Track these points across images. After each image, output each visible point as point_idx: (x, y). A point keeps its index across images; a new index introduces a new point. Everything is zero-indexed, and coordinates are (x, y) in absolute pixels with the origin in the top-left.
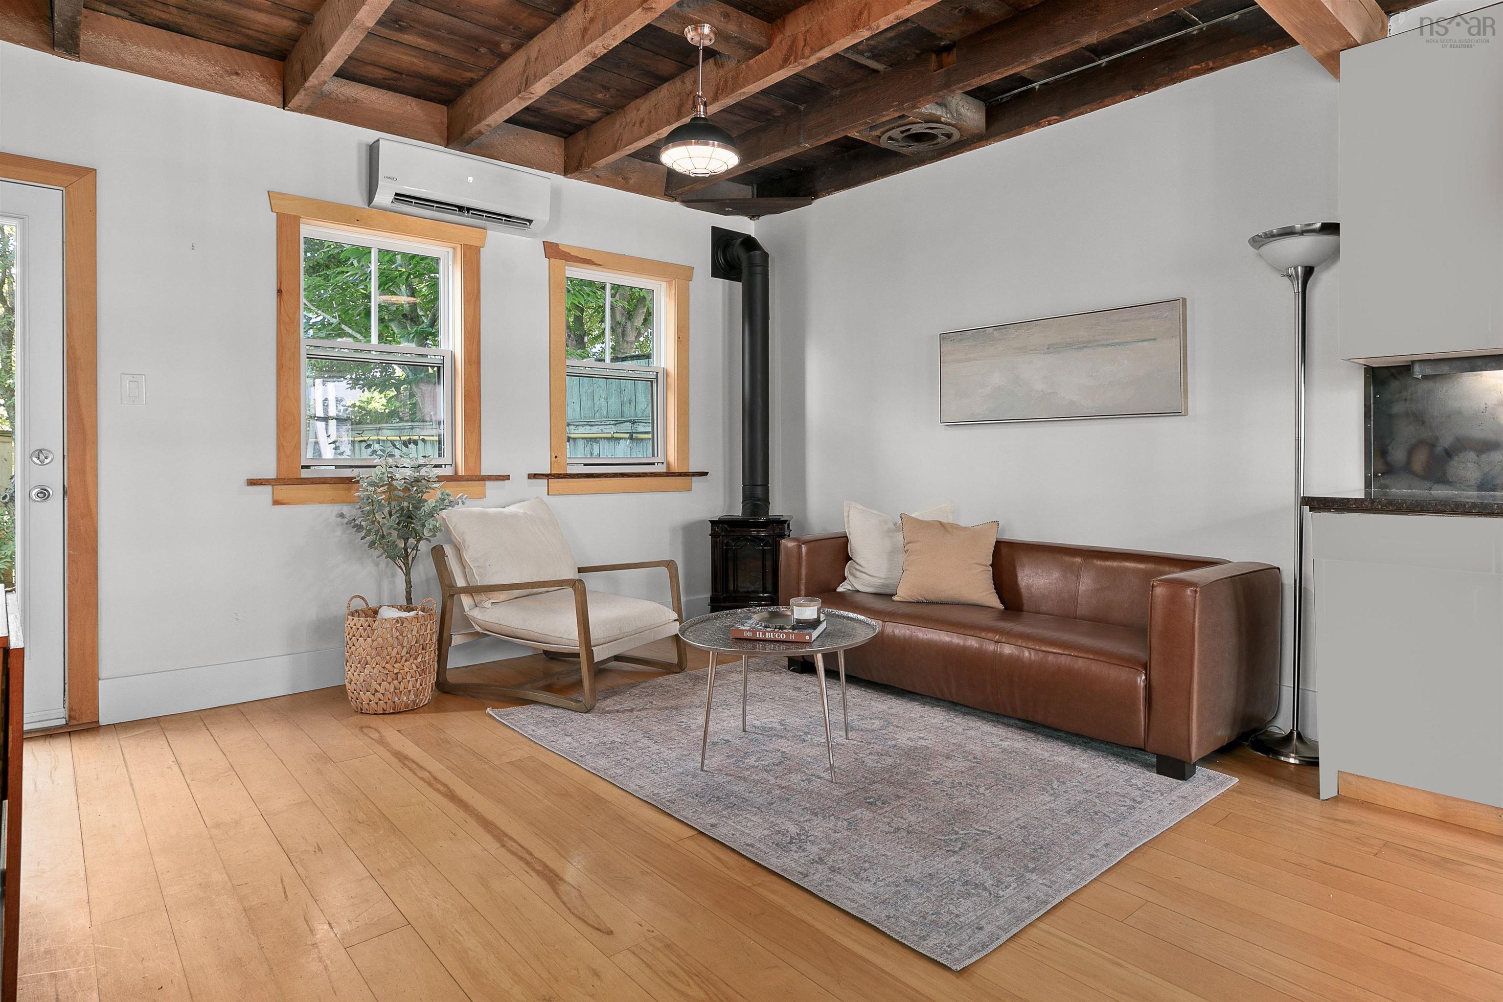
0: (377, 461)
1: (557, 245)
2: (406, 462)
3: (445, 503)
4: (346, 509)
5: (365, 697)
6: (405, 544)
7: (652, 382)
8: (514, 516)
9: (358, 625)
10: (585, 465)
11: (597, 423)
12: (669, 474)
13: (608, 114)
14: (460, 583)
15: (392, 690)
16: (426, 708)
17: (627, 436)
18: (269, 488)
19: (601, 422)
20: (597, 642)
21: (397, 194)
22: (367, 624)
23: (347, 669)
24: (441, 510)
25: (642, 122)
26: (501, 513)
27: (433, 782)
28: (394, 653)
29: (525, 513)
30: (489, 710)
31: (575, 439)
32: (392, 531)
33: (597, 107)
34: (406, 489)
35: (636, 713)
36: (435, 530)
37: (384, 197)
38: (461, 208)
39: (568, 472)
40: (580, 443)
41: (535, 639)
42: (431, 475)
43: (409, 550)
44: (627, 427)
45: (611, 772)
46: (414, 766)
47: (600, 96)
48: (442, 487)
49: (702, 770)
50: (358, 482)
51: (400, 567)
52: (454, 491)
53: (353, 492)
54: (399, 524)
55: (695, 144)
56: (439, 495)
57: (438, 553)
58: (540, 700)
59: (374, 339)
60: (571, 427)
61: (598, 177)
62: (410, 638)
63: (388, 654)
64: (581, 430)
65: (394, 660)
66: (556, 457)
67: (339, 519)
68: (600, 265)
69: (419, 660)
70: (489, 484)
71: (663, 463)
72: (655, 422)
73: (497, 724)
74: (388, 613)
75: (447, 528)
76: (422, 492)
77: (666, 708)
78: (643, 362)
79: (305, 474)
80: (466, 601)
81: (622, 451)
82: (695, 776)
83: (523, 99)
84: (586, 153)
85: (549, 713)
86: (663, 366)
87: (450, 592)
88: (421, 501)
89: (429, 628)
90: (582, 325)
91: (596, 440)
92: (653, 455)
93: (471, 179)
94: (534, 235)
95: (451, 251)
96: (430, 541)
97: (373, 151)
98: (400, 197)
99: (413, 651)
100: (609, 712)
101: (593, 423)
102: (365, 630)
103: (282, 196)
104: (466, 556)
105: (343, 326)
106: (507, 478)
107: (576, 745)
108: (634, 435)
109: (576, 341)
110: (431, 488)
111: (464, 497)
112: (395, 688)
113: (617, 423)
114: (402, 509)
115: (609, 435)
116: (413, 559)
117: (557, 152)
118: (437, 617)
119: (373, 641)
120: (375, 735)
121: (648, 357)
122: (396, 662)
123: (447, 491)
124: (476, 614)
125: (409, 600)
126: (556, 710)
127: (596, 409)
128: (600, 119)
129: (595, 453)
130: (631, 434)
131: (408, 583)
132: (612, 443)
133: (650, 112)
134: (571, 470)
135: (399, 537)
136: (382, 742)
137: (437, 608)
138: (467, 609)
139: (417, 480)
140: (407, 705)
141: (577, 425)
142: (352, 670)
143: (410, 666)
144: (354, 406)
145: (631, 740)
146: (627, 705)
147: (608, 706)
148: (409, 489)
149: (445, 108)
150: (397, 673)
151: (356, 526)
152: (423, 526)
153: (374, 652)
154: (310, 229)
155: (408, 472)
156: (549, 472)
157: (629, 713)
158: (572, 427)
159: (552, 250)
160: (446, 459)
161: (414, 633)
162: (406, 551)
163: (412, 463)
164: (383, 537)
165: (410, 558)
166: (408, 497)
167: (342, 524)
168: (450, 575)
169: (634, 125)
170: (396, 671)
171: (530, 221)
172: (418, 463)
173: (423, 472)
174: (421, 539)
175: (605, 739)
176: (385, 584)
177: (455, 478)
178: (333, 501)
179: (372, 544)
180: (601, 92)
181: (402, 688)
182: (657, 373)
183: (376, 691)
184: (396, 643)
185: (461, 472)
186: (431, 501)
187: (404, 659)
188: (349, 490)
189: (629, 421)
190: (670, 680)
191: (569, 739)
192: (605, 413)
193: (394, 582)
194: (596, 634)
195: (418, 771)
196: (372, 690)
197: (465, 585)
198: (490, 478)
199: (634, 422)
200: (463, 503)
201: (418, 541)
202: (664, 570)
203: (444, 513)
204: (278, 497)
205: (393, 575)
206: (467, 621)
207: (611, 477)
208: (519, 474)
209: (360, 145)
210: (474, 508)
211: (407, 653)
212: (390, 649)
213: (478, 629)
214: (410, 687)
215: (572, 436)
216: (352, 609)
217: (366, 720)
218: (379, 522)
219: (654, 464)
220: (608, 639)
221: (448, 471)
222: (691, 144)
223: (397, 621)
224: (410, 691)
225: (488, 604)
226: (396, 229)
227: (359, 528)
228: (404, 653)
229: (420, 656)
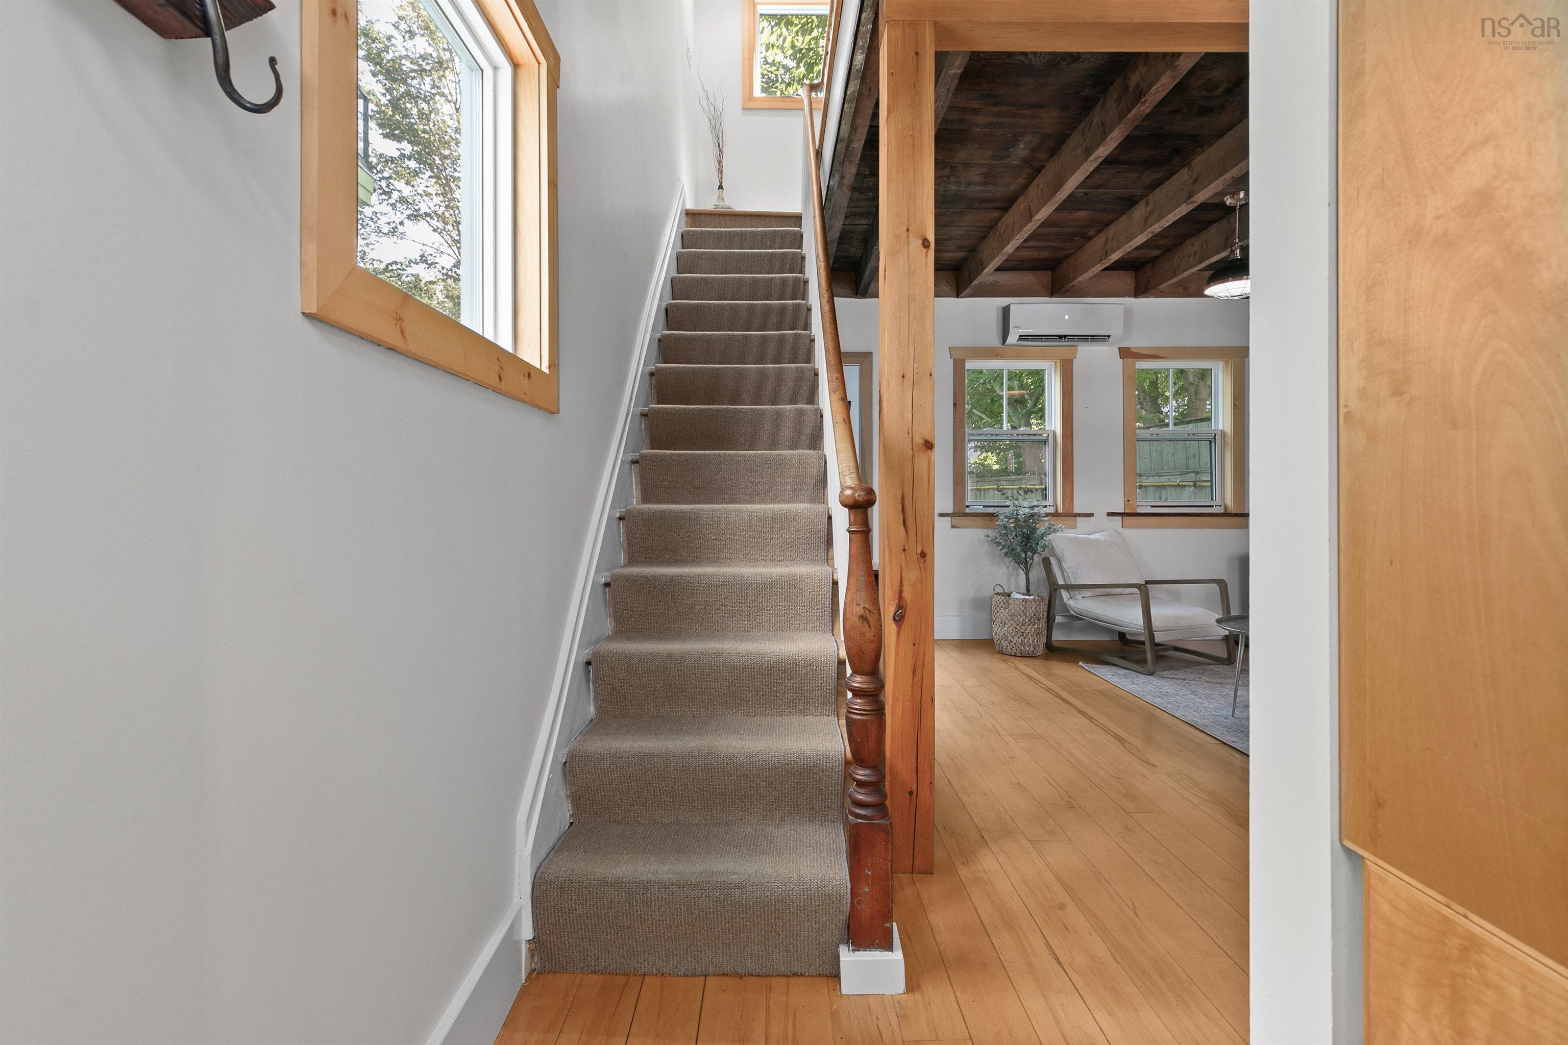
0: (1008, 503)
1: (1129, 348)
2: (1025, 504)
3: (1050, 530)
4: (990, 532)
5: (1004, 644)
6: (1026, 556)
7: (1212, 441)
8: (1097, 541)
9: (1001, 601)
10: (1152, 507)
11: (1164, 474)
12: (1226, 514)
13: (1169, 250)
14: (1061, 582)
15: (1020, 642)
16: (1040, 657)
17: (1192, 483)
18: (949, 518)
19: (1169, 473)
20: (1157, 629)
21: (1020, 336)
22: (1005, 600)
23: (994, 626)
24: (1048, 534)
25: (1195, 254)
26: (1088, 538)
27: (1049, 690)
28: (1021, 620)
29: (1104, 539)
30: (1080, 663)
31: (1146, 487)
32: (1018, 547)
33: (1159, 249)
34: (1026, 521)
35: (1186, 681)
36: (1045, 547)
37: (1012, 339)
38: (1060, 337)
39: (1138, 512)
40: (1151, 490)
41: (1112, 622)
42: (1042, 512)
43: (1028, 560)
44: (1192, 476)
45: (1165, 705)
46: (1037, 682)
47: (1161, 242)
48: (1048, 521)
49: (1233, 716)
50: (997, 516)
51: (1023, 569)
52: (1059, 524)
53: (994, 522)
54: (1022, 542)
55: (1232, 281)
56: (1047, 524)
57: (1046, 562)
58: (1116, 663)
59: (1006, 426)
60: (1142, 477)
61: (1162, 292)
62: (1031, 612)
63: (1018, 620)
64: (1151, 479)
65: (1021, 624)
66: (1128, 501)
67: (986, 538)
68: (1164, 358)
69: (1036, 626)
70: (1079, 519)
71: (1221, 506)
72: (1214, 473)
73: (1086, 672)
74: (1015, 595)
75: (1052, 546)
76: (1035, 523)
77: (1213, 683)
78: (1205, 423)
79: (968, 510)
80: (1065, 594)
81: (1186, 498)
82: (1226, 718)
83: (1104, 264)
84: (1151, 281)
85: (1122, 672)
86: (1220, 428)
87: (1054, 588)
88: (1035, 529)
89: (1042, 607)
90: (1157, 388)
91: (1164, 487)
92: (1212, 499)
93: (1067, 317)
94: (1112, 344)
95: (1053, 364)
96: (1041, 554)
97: (1006, 311)
98: (1022, 338)
99: (1032, 621)
100: (1167, 678)
101: (1161, 474)
102: (1004, 604)
103: (957, 348)
104: (1065, 565)
105: (974, 410)
106: (1092, 515)
107: (1139, 689)
108: (1198, 483)
109: (1152, 401)
110: (1041, 521)
111: (1063, 527)
112: (1022, 641)
113: (1182, 474)
114: (1024, 533)
115: (1176, 484)
116: (1031, 565)
117: (1129, 282)
118: (1047, 602)
119: (1009, 611)
120: (1013, 665)
121: (1209, 419)
122: (1022, 625)
123: (1052, 523)
124: (1071, 603)
125: (1028, 590)
126: (1127, 671)
127: (1164, 463)
128: (1162, 254)
129: (1164, 497)
130: (1195, 482)
131: (1028, 579)
132: (1178, 490)
133: (1202, 246)
134: (1139, 510)
135: (1022, 551)
136: (1016, 668)
137: (1046, 596)
138: (1065, 599)
139: (1032, 515)
140: (1029, 653)
141: (1148, 476)
142: (997, 627)
143: (1030, 629)
144: (976, 463)
145: (1181, 694)
146: (1180, 676)
147: (1165, 674)
148: (1027, 521)
149: (1049, 272)
150: (1023, 632)
151: (996, 542)
152: (1037, 544)
153: (1010, 617)
154: (970, 365)
155: (1027, 510)
156: (1123, 512)
157: (1182, 681)
158: (1144, 478)
159: (1126, 353)
160: (1050, 501)
161: (1033, 609)
162: (1026, 560)
163: (1029, 504)
164: (1013, 550)
165: (1029, 565)
166: (1027, 526)
167: (988, 541)
168: (1054, 577)
169: (1189, 256)
170: (1022, 631)
171: (1109, 336)
172: (1032, 505)
173: (1036, 510)
174: (1035, 552)
175: (1161, 690)
176: (1013, 580)
177: (1056, 515)
178: (982, 527)
179: (1006, 554)
180: (1162, 240)
181: (1026, 642)
182: (1215, 434)
183: (1011, 641)
184: (1022, 614)
185: (1060, 510)
186: (1041, 529)
187: (1027, 624)
188: (992, 521)
189: (1194, 472)
190: (1221, 668)
191: (1136, 686)
192: (1172, 466)
193: (1018, 580)
194: (1156, 623)
195: (1039, 683)
196: (1009, 640)
197: (1064, 584)
198: (1080, 515)
199: (1197, 473)
200: (1062, 531)
201: (1033, 554)
202: (1215, 586)
203: (1050, 537)
204: (954, 524)
205: (1018, 575)
206: (1065, 608)
207: (1173, 516)
208: (1101, 511)
209: (998, 309)
210: (1071, 534)
211: (1029, 621)
212: (1019, 617)
213: (1073, 613)
214: (1031, 642)
215: (1144, 484)
216: (996, 592)
217: (1005, 657)
218: (1010, 541)
219: (1212, 506)
220: (1166, 629)
221: (1051, 510)
222: (1228, 281)
223: (1023, 601)
224: (1030, 645)
225: (1079, 597)
226: (1019, 356)
227: (999, 544)
228: (1027, 621)
229: (1037, 624)
